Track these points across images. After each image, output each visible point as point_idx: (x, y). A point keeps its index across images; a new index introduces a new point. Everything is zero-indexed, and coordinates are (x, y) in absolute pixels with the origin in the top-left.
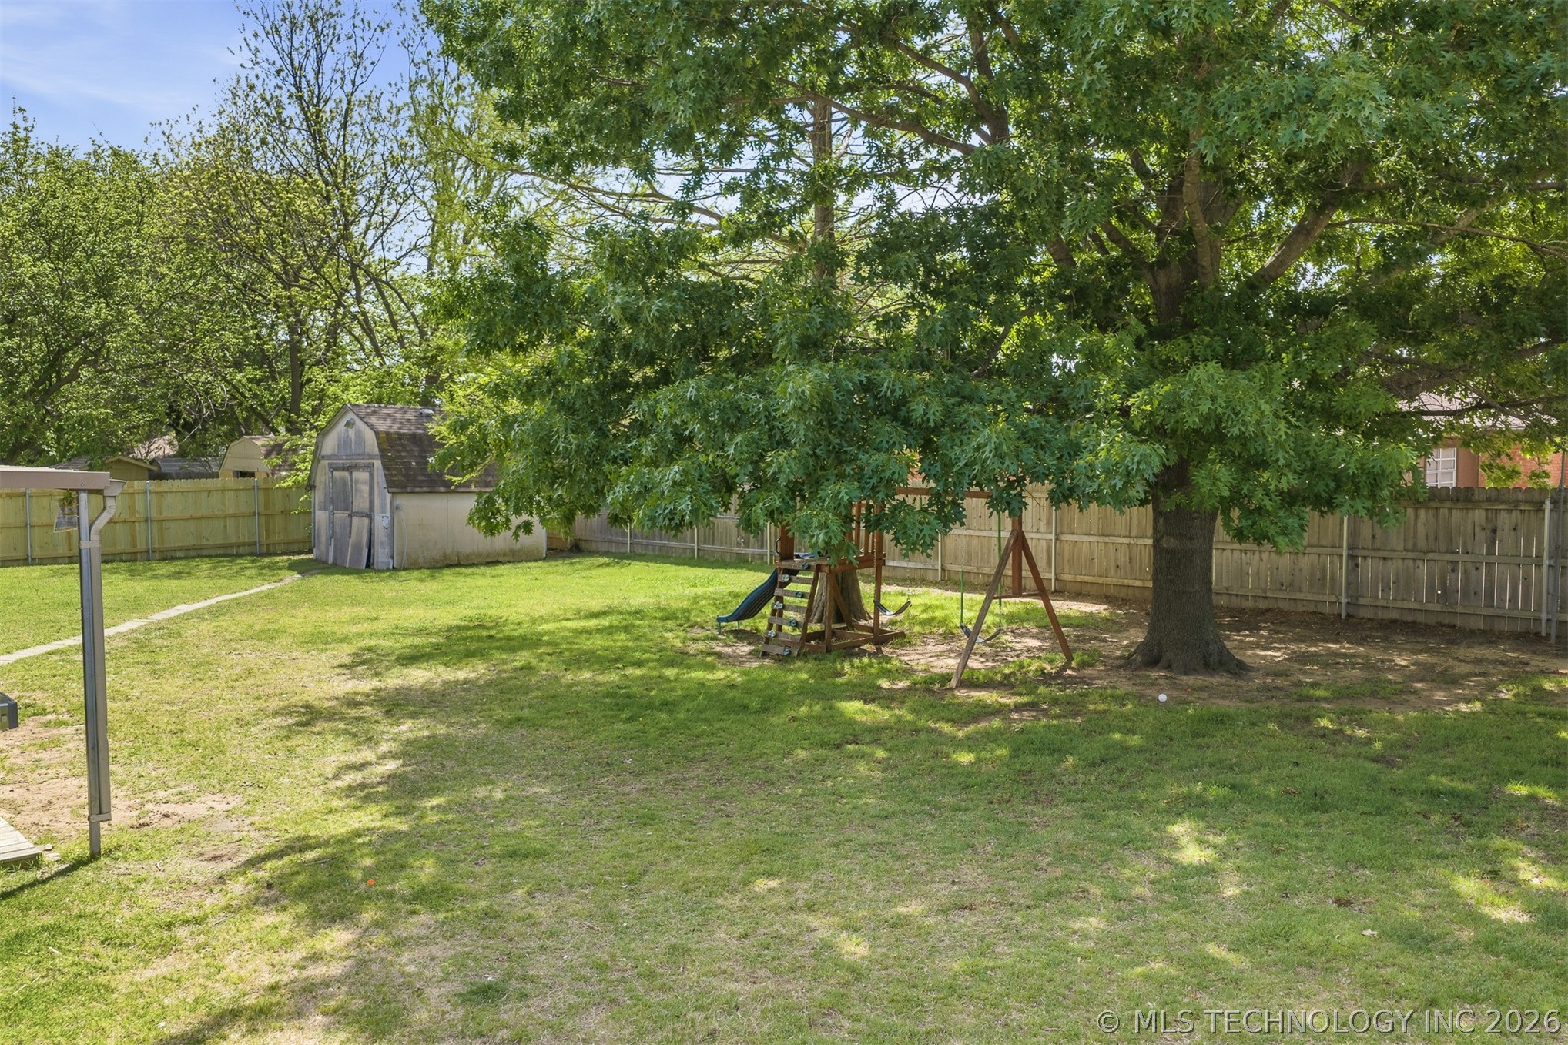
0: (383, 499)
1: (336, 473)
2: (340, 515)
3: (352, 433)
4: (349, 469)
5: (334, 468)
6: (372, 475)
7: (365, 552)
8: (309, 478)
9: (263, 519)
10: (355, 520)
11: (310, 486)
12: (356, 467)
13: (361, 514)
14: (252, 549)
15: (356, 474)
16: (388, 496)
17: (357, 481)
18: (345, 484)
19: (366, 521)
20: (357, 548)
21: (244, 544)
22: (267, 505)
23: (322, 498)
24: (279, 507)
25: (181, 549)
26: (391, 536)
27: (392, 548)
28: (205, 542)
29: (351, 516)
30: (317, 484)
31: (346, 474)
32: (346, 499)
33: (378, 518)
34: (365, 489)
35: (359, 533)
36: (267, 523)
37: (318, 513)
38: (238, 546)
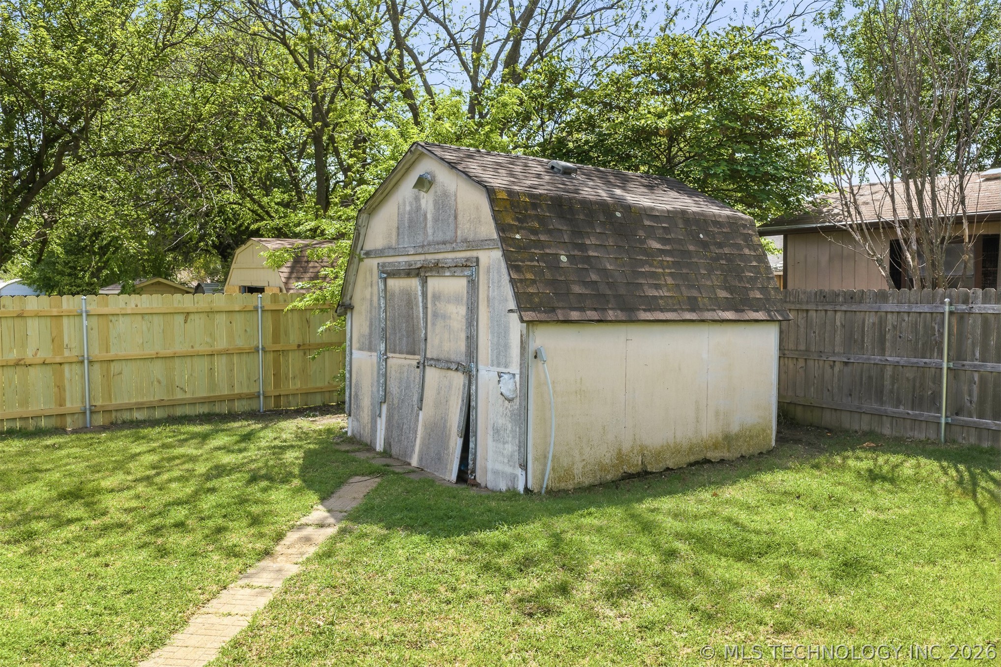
0: (501, 333)
1: (392, 283)
2: (399, 362)
3: (427, 201)
4: (420, 272)
5: (388, 273)
6: (473, 284)
7: (456, 444)
8: (343, 293)
9: (270, 357)
10: (432, 374)
11: (344, 308)
12: (437, 268)
13: (446, 364)
14: (254, 405)
15: (435, 284)
16: (515, 327)
17: (437, 297)
18: (410, 302)
19: (458, 380)
20: (437, 431)
21: (240, 397)
22: (276, 338)
23: (366, 330)
24: (294, 338)
25: (140, 407)
26: (521, 418)
27: (523, 446)
28: (179, 395)
29: (422, 366)
30: (357, 302)
31: (414, 283)
32: (412, 331)
33: (486, 374)
34: (458, 313)
35: (442, 403)
36: (277, 364)
37: (356, 354)
38: (231, 399)
